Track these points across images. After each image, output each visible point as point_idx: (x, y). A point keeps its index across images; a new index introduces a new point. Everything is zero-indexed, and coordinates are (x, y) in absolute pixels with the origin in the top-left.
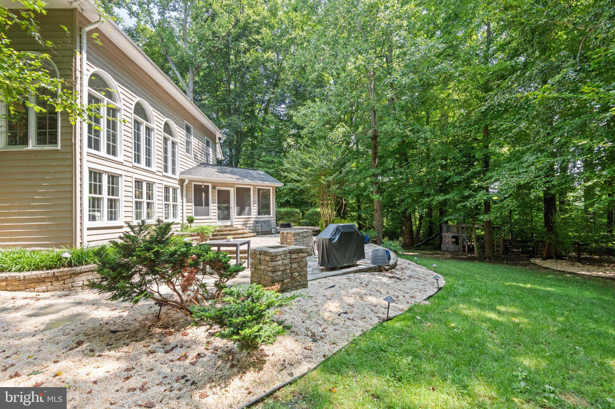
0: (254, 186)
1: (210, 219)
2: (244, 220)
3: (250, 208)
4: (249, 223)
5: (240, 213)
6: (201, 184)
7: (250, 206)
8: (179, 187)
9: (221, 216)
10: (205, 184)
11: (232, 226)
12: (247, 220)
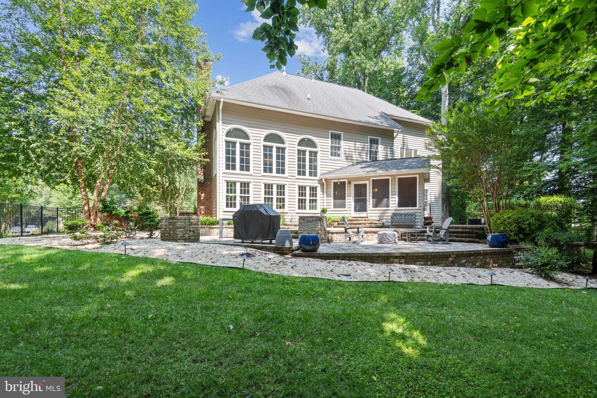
0: (393, 176)
1: (346, 210)
2: (381, 212)
3: (388, 200)
4: (386, 215)
5: (376, 205)
6: (337, 181)
7: (388, 197)
8: (319, 185)
9: (357, 208)
10: (340, 181)
11: (367, 217)
12: (384, 212)
